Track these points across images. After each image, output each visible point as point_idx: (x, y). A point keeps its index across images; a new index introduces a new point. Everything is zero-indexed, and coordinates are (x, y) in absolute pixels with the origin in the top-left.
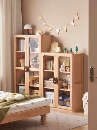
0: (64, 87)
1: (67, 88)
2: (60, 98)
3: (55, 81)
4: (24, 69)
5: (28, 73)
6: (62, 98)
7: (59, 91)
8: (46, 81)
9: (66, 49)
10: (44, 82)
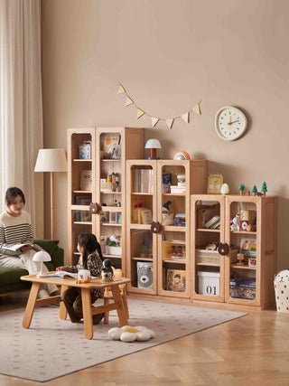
0: (238, 261)
1: (246, 264)
2: (232, 283)
3: (223, 251)
4: (152, 228)
5: (160, 236)
6: (234, 284)
7: (231, 269)
8: (202, 251)
9: (243, 188)
10: (197, 254)
